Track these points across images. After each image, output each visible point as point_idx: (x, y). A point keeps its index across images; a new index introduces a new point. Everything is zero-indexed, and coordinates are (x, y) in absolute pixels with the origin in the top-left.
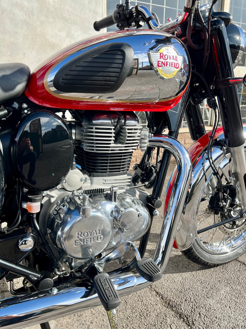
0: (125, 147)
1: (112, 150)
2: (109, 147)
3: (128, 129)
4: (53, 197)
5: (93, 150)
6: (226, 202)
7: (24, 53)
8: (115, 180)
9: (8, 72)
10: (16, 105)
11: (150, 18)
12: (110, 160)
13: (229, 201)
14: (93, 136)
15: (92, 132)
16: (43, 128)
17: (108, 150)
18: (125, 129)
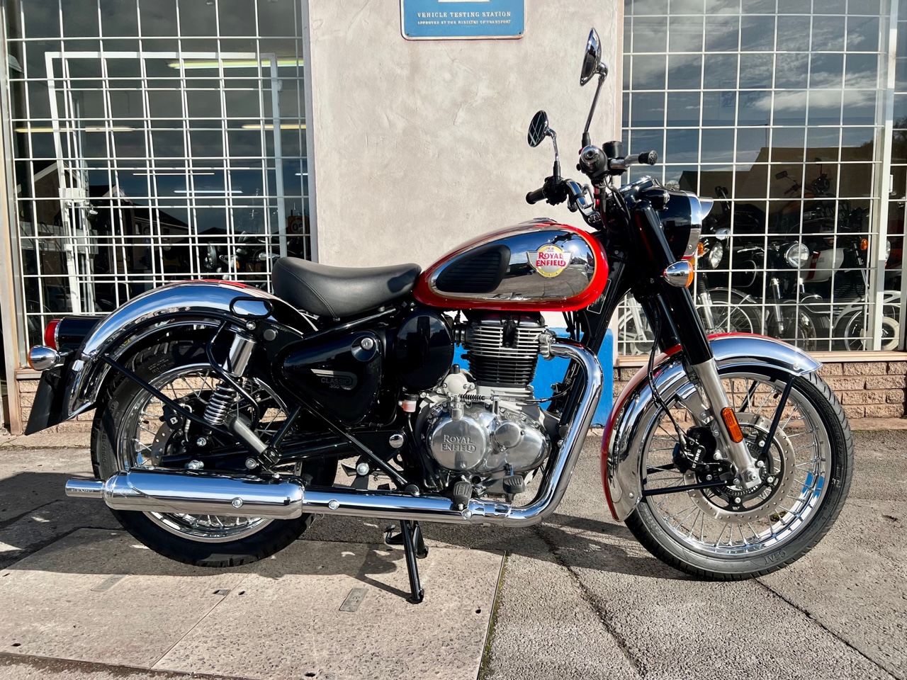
0: (519, 352)
1: (501, 355)
2: (497, 351)
3: (521, 331)
4: (433, 402)
5: (480, 353)
6: (694, 452)
7: (467, 214)
8: (506, 392)
9: (398, 275)
10: (405, 304)
11: (578, 196)
12: (500, 366)
13: (699, 451)
14: (479, 337)
15: (479, 333)
16: (432, 329)
17: (497, 354)
18: (517, 331)
